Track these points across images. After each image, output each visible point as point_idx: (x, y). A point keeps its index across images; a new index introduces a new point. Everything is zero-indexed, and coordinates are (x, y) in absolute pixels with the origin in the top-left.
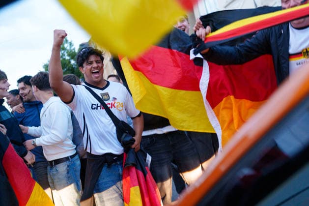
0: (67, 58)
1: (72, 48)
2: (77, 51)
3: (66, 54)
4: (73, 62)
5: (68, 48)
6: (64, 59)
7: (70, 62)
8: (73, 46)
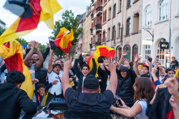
0: (69, 21)
1: (73, 17)
2: (75, 18)
3: (69, 19)
4: (71, 24)
5: (71, 16)
6: (67, 21)
7: (70, 24)
8: (73, 15)
